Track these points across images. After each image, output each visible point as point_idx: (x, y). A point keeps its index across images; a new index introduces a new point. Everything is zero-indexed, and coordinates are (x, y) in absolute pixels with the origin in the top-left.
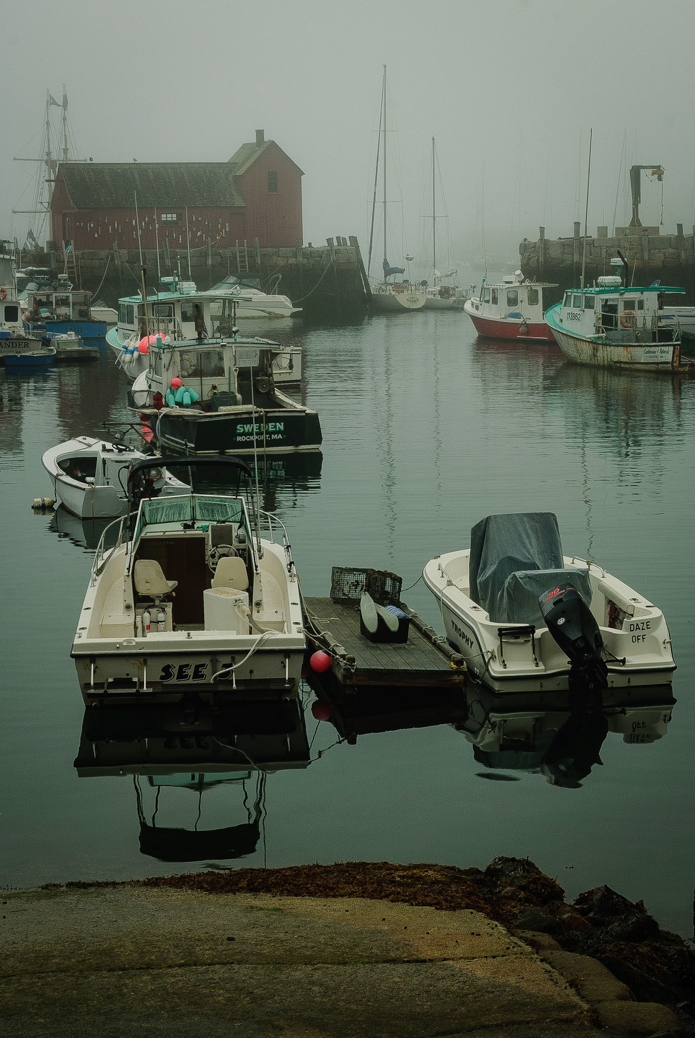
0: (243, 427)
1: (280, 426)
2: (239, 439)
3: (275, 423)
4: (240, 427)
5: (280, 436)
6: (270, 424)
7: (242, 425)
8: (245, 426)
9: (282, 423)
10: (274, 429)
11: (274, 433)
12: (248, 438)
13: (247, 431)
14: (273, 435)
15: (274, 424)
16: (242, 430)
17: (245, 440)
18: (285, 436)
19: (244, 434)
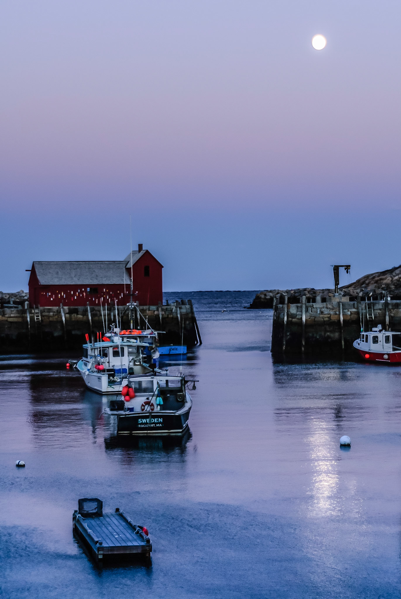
1: (161, 420)
2: (140, 426)
3: (158, 418)
5: (161, 425)
6: (155, 419)
7: (141, 419)
9: (162, 419)
10: (158, 422)
11: (158, 423)
12: (144, 426)
14: (157, 425)
17: (142, 427)
18: (163, 425)
19: (142, 424)
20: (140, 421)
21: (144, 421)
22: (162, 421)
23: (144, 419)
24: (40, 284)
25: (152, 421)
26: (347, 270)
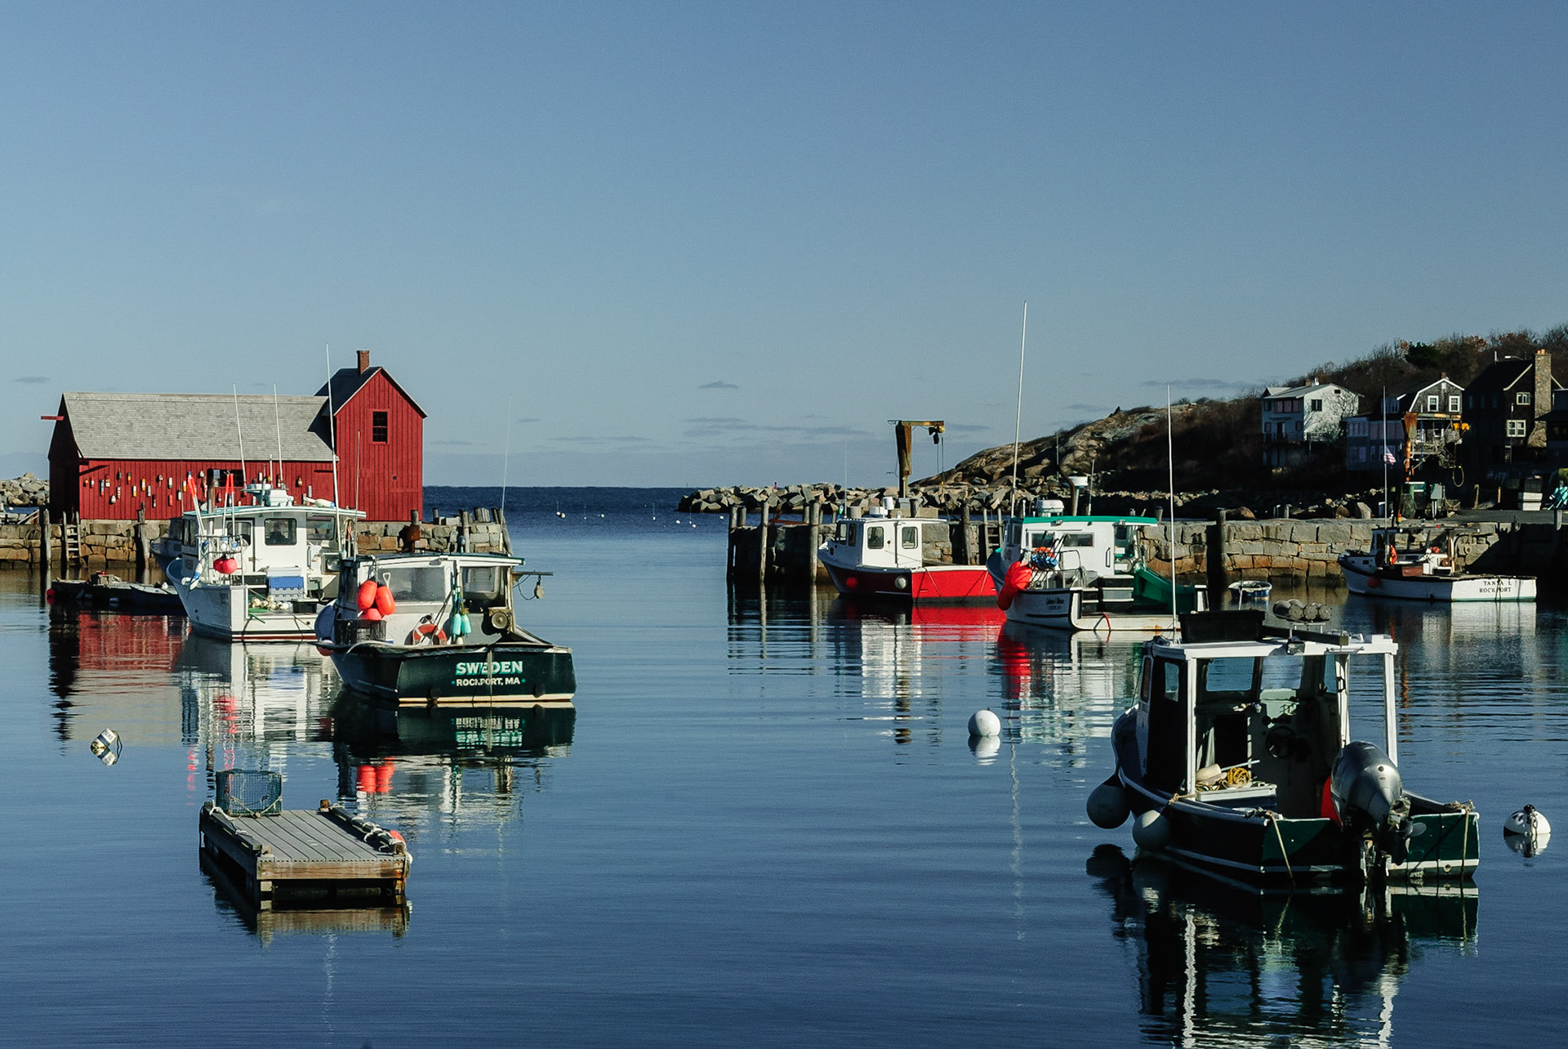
0: (466, 667)
1: (518, 667)
2: (459, 682)
3: (511, 661)
4: (462, 666)
5: (517, 680)
6: (503, 663)
7: (464, 664)
8: (468, 664)
9: (521, 663)
10: (509, 671)
11: (509, 676)
12: (472, 682)
13: (470, 672)
14: (507, 679)
15: (509, 663)
16: (464, 671)
17: (467, 684)
18: (524, 681)
19: (466, 676)
20: (461, 668)
21: (473, 668)
22: (520, 669)
23: (473, 664)
24: (80, 457)
25: (495, 668)
26: (934, 433)
